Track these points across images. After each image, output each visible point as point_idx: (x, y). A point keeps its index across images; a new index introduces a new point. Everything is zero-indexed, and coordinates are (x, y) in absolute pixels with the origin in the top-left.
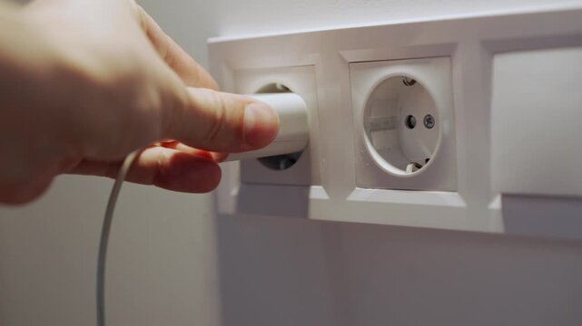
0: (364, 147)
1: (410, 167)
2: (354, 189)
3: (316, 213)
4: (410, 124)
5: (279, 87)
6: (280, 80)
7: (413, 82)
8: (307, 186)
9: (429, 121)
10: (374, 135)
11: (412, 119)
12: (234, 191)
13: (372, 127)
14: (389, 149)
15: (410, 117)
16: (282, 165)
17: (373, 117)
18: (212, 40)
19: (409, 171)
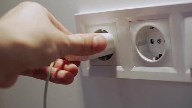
0: (136, 52)
1: (154, 58)
2: (133, 67)
3: (119, 76)
4: (152, 42)
5: (102, 30)
6: (103, 28)
7: (153, 28)
8: (115, 66)
9: (159, 41)
10: (140, 47)
11: (152, 40)
12: (88, 68)
13: (139, 44)
14: (145, 52)
15: (152, 39)
16: (105, 59)
17: (139, 41)
18: (76, 14)
19: (154, 60)
